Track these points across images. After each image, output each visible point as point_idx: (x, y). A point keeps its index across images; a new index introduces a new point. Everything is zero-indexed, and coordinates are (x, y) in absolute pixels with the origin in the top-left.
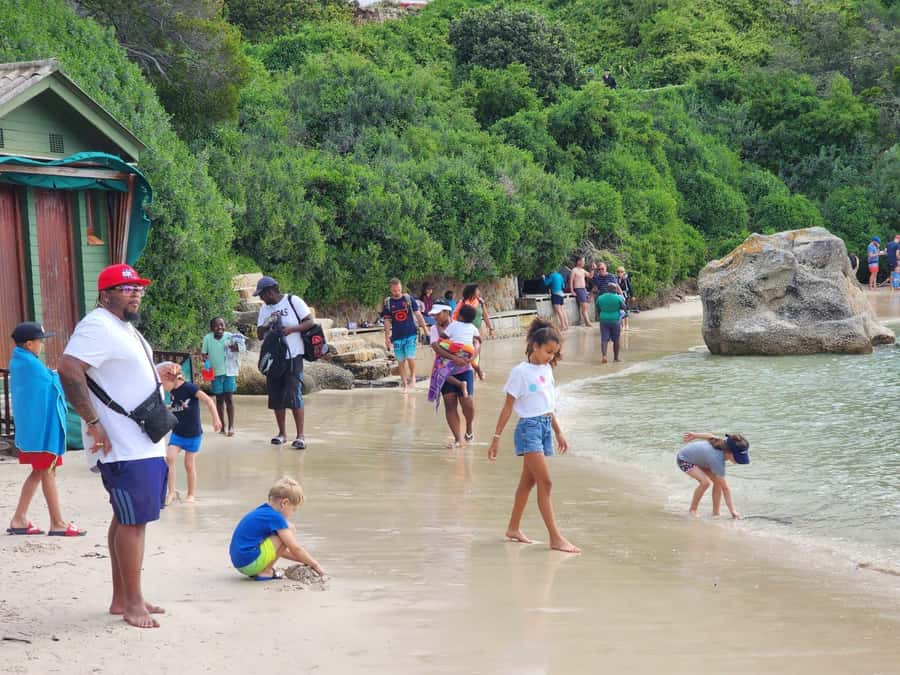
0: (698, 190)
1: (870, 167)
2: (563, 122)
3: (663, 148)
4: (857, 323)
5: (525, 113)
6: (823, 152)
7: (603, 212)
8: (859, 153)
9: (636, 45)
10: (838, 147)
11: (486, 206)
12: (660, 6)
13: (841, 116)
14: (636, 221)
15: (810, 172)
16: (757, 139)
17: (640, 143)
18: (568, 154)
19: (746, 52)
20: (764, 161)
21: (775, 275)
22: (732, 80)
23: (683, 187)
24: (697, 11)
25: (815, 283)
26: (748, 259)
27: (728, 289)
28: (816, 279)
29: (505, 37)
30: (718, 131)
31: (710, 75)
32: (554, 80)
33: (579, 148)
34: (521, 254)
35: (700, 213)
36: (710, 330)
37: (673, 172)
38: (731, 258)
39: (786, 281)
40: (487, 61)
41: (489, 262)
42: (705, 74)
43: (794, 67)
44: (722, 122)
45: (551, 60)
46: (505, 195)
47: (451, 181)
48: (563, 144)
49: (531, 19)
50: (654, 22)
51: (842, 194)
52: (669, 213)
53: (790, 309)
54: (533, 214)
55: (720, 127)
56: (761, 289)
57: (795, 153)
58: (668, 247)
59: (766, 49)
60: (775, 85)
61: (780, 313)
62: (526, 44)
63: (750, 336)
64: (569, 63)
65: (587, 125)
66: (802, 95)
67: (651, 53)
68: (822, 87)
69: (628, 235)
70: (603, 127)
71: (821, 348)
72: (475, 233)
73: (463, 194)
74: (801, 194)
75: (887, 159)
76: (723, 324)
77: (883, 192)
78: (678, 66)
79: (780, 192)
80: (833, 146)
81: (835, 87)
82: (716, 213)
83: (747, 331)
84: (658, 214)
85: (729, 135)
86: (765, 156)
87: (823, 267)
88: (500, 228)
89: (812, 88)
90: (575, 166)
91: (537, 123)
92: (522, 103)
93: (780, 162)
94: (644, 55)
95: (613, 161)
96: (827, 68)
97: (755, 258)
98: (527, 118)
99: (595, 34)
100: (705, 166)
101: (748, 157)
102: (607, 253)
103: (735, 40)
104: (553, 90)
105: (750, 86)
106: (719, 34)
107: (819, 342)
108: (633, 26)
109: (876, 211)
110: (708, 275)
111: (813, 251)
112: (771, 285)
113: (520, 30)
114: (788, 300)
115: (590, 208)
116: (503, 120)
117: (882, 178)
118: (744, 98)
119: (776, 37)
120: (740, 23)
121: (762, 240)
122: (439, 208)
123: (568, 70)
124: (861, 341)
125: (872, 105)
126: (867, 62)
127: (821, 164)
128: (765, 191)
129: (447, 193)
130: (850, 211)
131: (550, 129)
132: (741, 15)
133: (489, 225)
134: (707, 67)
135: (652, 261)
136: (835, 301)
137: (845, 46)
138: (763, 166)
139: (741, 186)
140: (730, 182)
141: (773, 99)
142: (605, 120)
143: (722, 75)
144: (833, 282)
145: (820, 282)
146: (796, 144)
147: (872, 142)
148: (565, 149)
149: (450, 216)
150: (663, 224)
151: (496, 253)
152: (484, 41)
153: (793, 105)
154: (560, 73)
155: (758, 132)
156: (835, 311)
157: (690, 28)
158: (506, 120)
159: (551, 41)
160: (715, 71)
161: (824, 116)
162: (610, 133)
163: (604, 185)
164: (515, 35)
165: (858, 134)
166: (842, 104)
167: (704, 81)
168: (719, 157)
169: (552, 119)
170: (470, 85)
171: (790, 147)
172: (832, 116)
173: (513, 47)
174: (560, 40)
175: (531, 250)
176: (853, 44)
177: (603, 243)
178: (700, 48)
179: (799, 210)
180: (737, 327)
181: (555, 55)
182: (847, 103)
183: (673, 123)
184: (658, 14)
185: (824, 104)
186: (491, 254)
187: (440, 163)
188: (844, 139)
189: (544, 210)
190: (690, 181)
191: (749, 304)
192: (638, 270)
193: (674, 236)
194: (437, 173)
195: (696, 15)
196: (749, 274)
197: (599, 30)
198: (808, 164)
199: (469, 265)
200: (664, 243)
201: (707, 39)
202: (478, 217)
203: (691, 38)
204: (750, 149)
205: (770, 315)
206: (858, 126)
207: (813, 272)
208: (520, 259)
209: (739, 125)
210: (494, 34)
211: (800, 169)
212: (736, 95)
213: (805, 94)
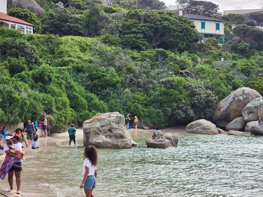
0: (74, 98)
1: (121, 94)
2: (36, 76)
3: (64, 85)
4: (128, 140)
5: (25, 72)
6: (108, 89)
7: (50, 103)
8: (118, 90)
9: (53, 54)
10: (112, 88)
11: (18, 100)
12: (60, 43)
13: (113, 79)
14: (58, 106)
15: (104, 94)
16: (89, 84)
17: (58, 83)
18: (38, 85)
19: (85, 59)
20: (91, 90)
21: (105, 126)
22: (82, 67)
23: (69, 97)
24: (71, 46)
25: (116, 128)
26: (97, 120)
27: (92, 129)
28: (117, 127)
29: (17, 49)
30: (78, 81)
31: (76, 65)
32: (31, 62)
33: (41, 84)
34: (27, 116)
35: (74, 105)
36: (86, 141)
37: (66, 92)
38: (92, 120)
39: (108, 127)
40: (11, 55)
41: (18, 118)
42: (75, 64)
43: (99, 64)
44: (79, 78)
45: (31, 56)
46: (23, 97)
47: (7, 92)
48: (36, 82)
49: (25, 44)
50: (59, 48)
51: (113, 101)
52: (67, 104)
53: (109, 136)
54: (31, 103)
55: (79, 80)
56: (101, 129)
57: (100, 89)
58: (67, 115)
59: (91, 59)
60: (94, 69)
61: (106, 136)
62: (23, 51)
63: (98, 143)
64: (36, 58)
65: (44, 77)
66: (102, 72)
67: (58, 57)
68: (107, 70)
69: (56, 111)
70: (48, 78)
71: (118, 147)
72: (14, 109)
73: (11, 97)
74: (102, 100)
75: (125, 92)
76: (90, 139)
77: (124, 101)
78: (66, 61)
79: (96, 100)
80: (111, 87)
81: (111, 71)
82: (78, 105)
83: (97, 141)
84: (64, 104)
85: (82, 82)
86: (91, 89)
87: (118, 124)
88: (22, 108)
89: (105, 70)
90: (39, 89)
91: (29, 75)
92: (23, 69)
93: (96, 91)
94: (56, 57)
95: (51, 88)
96: (108, 65)
97: (100, 120)
98: (25, 73)
99: (40, 50)
100: (76, 91)
101: (87, 89)
102: (50, 116)
103: (82, 55)
104: (31, 66)
105: (88, 69)
106: (77, 53)
107: (118, 145)
108: (52, 48)
109: (122, 107)
110: (86, 124)
111: (116, 119)
112: (104, 128)
113: (21, 47)
114: (108, 133)
115: (45, 102)
116: (18, 74)
117: (124, 98)
118: (86, 72)
119: (93, 55)
120: (83, 50)
121: (101, 115)
122: (3, 100)
123: (36, 60)
124: (129, 146)
125: (121, 77)
126: (120, 64)
127: (107, 92)
128: (92, 99)
129: (6, 96)
130: (115, 106)
131: (32, 77)
132: (83, 48)
133: (18, 106)
134: (75, 62)
135: (63, 119)
136: (122, 134)
137: (113, 60)
138: (91, 92)
139: (85, 97)
140: (83, 96)
141: (94, 73)
142: (49, 76)
143: (80, 65)
144: (121, 128)
145: (118, 128)
146: (100, 86)
147: (121, 87)
148: (37, 84)
149: (6, 103)
150: (65, 108)
151: (20, 115)
152: (10, 49)
153: (100, 75)
154: (33, 61)
155: (90, 82)
156: (122, 137)
157: (69, 51)
158: (19, 74)
159: (31, 51)
160: (77, 64)
161: (108, 79)
162: (50, 80)
163: (49, 95)
164: (20, 48)
165: (117, 85)
166: (113, 76)
167: (74, 66)
168: (79, 89)
169: (33, 74)
170: (6, 62)
171: (99, 87)
172: (110, 79)
173: (19, 52)
174: (34, 51)
175: (30, 114)
176: (116, 59)
177: (49, 113)
178: (72, 57)
179: (102, 105)
180: (94, 140)
181: (32, 55)
182: (114, 76)
183: (67, 78)
184: (60, 46)
185: (108, 75)
186: (19, 115)
187: (4, 86)
188: (113, 85)
189: (35, 103)
190: (71, 95)
191: (98, 134)
192: (59, 121)
193: (69, 112)
194: (3, 90)
195: (70, 47)
196: (98, 125)
197: (42, 49)
198: (104, 92)
199: (12, 119)
200: (66, 113)
201: (74, 54)
202: (15, 104)
203: (70, 53)
204: (87, 87)
205: (104, 137)
206: (118, 82)
207: (116, 125)
208: (27, 117)
209: (85, 80)
210: (14, 48)
211: (101, 93)
212: (83, 71)
213: (103, 72)
